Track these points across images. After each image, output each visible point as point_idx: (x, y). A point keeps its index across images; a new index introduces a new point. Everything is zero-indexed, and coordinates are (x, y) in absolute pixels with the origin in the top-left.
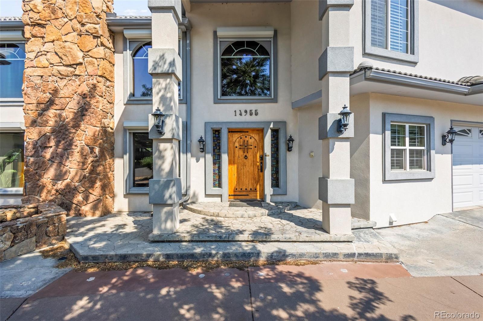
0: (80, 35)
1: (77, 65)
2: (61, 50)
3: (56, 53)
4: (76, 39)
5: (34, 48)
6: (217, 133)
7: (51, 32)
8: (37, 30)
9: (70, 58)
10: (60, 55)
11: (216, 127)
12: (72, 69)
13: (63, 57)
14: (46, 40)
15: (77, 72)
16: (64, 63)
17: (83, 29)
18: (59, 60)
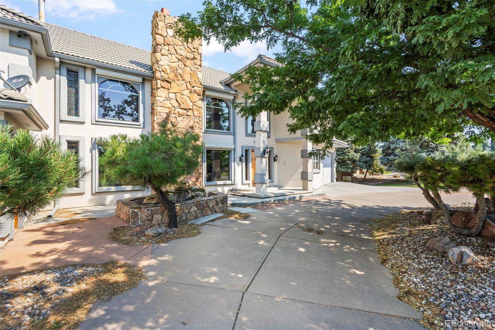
0: (191, 93)
1: (189, 109)
2: (180, 99)
3: (177, 100)
4: (189, 94)
5: (162, 95)
6: (247, 151)
7: (175, 87)
8: (165, 84)
9: (185, 105)
10: (180, 102)
11: (247, 148)
12: (186, 112)
13: (181, 104)
14: (170, 91)
15: (189, 114)
16: (181, 107)
17: (193, 89)
18: (177, 105)
